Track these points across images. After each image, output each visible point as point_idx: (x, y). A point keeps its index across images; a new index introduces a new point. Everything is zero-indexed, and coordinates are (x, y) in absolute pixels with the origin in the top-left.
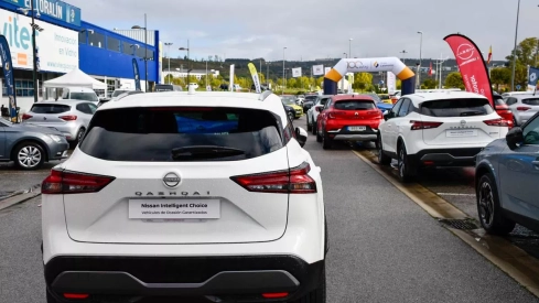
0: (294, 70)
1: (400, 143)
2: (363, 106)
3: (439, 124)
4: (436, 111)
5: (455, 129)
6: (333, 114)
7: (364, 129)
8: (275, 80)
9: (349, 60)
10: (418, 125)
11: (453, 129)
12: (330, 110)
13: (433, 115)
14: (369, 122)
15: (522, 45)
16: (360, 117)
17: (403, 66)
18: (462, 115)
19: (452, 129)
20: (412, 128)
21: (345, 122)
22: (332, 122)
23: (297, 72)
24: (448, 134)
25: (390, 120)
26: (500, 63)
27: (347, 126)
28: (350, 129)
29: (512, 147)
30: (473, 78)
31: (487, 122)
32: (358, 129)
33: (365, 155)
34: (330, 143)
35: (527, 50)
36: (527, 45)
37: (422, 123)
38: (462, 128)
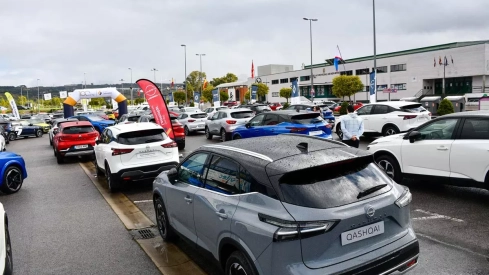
0: (45, 95)
1: (106, 164)
2: (85, 130)
3: (132, 150)
4: (130, 140)
6: (63, 138)
7: (87, 146)
8: (35, 100)
10: (117, 152)
11: (142, 152)
12: (60, 134)
13: (130, 144)
14: (90, 141)
16: (83, 139)
18: (147, 142)
20: (113, 154)
21: (71, 143)
22: (62, 144)
23: (48, 97)
24: (139, 156)
25: (100, 145)
26: (180, 85)
27: (73, 146)
28: (76, 147)
30: (157, 108)
31: (163, 146)
32: (82, 147)
33: (87, 167)
34: (62, 159)
35: (194, 78)
36: (194, 75)
37: (119, 150)
38: (148, 151)
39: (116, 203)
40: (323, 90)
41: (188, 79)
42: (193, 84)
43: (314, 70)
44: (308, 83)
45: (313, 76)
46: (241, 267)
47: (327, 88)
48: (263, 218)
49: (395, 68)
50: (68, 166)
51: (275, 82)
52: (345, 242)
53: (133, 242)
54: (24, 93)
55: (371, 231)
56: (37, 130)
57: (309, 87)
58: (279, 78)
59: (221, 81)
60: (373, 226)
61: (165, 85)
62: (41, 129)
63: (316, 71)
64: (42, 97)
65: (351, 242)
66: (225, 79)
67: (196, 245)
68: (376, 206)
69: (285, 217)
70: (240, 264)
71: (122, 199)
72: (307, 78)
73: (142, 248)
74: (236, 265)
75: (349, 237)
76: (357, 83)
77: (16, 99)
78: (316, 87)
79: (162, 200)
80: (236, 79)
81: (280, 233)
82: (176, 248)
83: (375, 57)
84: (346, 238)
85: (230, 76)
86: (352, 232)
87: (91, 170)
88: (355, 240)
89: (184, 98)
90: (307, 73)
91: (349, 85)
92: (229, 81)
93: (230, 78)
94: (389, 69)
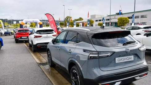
0: (14, 22)
2: (26, 31)
3: (41, 36)
5: (45, 37)
6: (18, 34)
7: (26, 37)
9: (26, 20)
10: (36, 37)
12: (17, 32)
13: (40, 34)
15: (67, 17)
16: (25, 34)
17: (40, 21)
18: (47, 34)
19: (44, 37)
20: (34, 38)
22: (18, 36)
23: (15, 23)
24: (44, 39)
25: (31, 35)
27: (21, 37)
28: (23, 37)
29: (53, 43)
30: (52, 24)
32: (25, 37)
34: (17, 41)
35: (67, 19)
36: (68, 17)
37: (37, 36)
38: (47, 37)
39: (34, 55)
40: (114, 24)
41: (65, 19)
42: (67, 21)
43: (111, 17)
44: (108, 21)
45: (111, 19)
46: (76, 71)
47: (116, 23)
48: (85, 51)
49: (142, 17)
50: (19, 44)
51: (97, 21)
52: (117, 62)
53: (38, 66)
54: (7, 22)
55: (128, 59)
56: (10, 33)
57: (109, 23)
58: (98, 19)
59: (77, 20)
60: (129, 57)
61: (57, 21)
62: (11, 33)
63: (112, 17)
64: (13, 23)
65: (119, 62)
66: (78, 19)
67: (60, 66)
68: (130, 49)
69: (93, 50)
70: (76, 70)
71: (37, 54)
72: (108, 20)
73: (41, 69)
74: (74, 71)
75: (119, 60)
76: (127, 20)
77: (4, 23)
78: (111, 23)
79: (50, 51)
80: (83, 19)
81: (90, 56)
82: (54, 69)
83: (135, 12)
84: (118, 60)
85: (80, 18)
86: (120, 58)
87: (27, 45)
88: (121, 61)
89: (63, 25)
90: (108, 18)
91: (124, 21)
92: (80, 20)
93: (81, 19)
94: (140, 17)
